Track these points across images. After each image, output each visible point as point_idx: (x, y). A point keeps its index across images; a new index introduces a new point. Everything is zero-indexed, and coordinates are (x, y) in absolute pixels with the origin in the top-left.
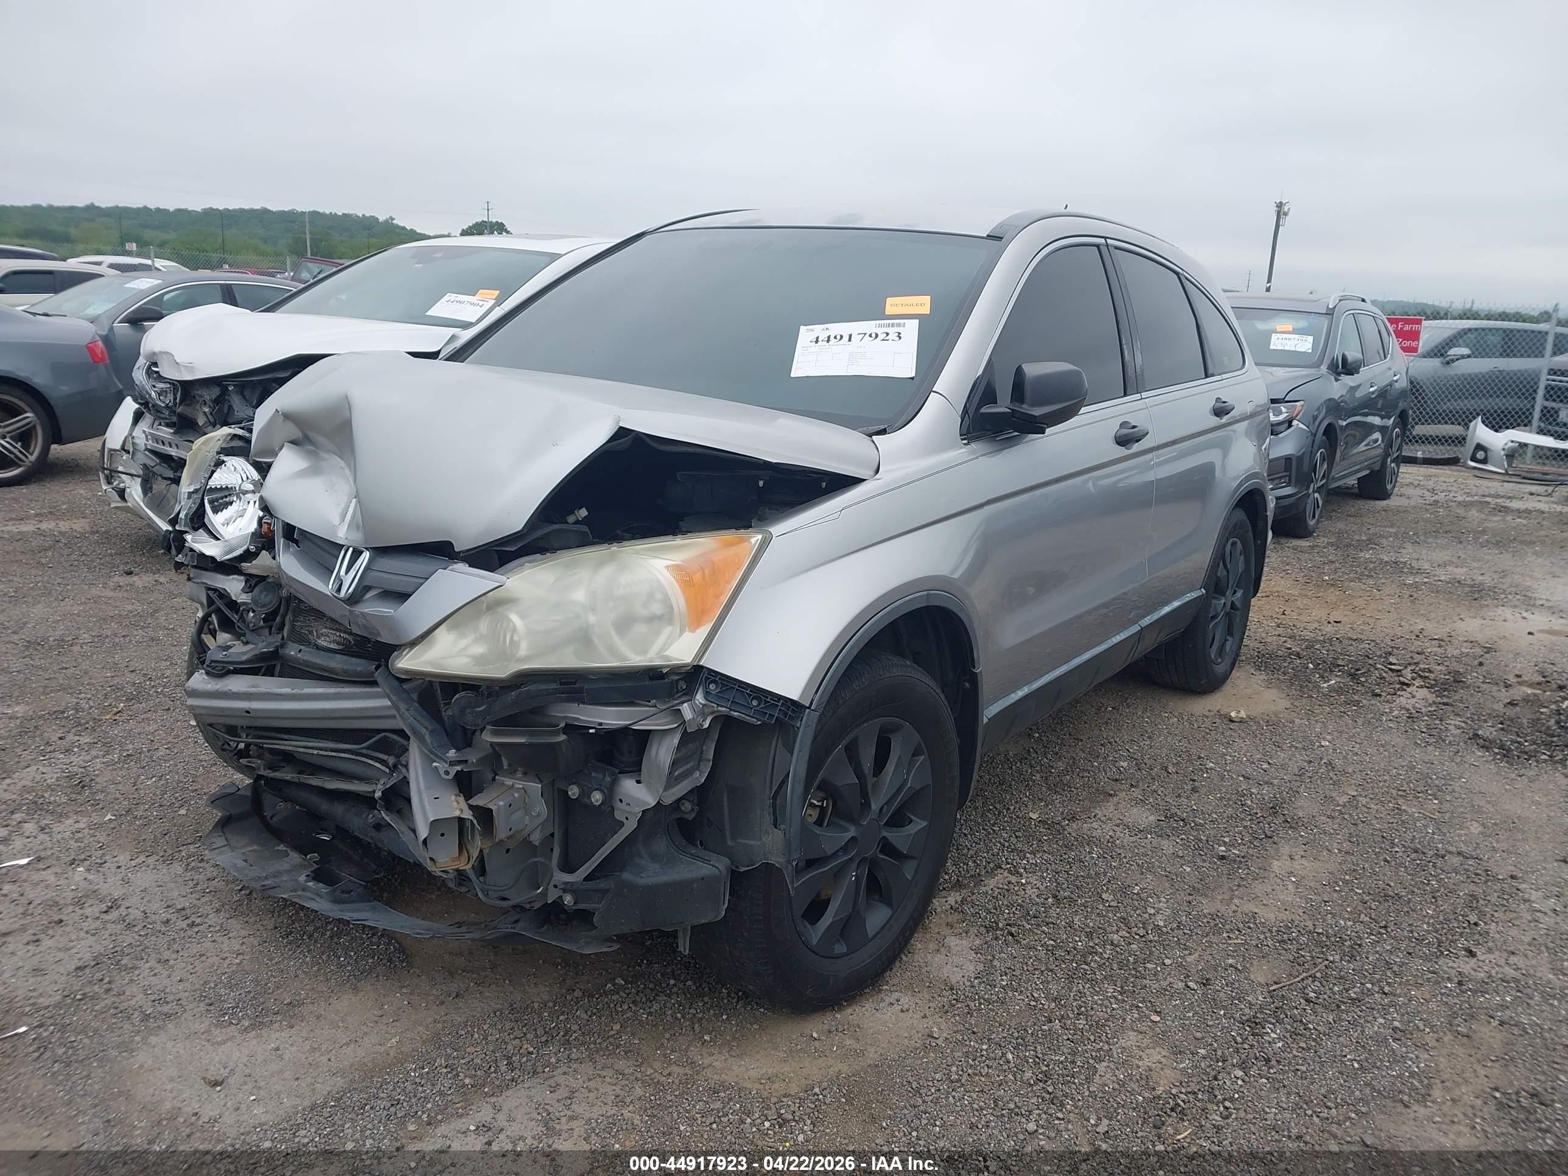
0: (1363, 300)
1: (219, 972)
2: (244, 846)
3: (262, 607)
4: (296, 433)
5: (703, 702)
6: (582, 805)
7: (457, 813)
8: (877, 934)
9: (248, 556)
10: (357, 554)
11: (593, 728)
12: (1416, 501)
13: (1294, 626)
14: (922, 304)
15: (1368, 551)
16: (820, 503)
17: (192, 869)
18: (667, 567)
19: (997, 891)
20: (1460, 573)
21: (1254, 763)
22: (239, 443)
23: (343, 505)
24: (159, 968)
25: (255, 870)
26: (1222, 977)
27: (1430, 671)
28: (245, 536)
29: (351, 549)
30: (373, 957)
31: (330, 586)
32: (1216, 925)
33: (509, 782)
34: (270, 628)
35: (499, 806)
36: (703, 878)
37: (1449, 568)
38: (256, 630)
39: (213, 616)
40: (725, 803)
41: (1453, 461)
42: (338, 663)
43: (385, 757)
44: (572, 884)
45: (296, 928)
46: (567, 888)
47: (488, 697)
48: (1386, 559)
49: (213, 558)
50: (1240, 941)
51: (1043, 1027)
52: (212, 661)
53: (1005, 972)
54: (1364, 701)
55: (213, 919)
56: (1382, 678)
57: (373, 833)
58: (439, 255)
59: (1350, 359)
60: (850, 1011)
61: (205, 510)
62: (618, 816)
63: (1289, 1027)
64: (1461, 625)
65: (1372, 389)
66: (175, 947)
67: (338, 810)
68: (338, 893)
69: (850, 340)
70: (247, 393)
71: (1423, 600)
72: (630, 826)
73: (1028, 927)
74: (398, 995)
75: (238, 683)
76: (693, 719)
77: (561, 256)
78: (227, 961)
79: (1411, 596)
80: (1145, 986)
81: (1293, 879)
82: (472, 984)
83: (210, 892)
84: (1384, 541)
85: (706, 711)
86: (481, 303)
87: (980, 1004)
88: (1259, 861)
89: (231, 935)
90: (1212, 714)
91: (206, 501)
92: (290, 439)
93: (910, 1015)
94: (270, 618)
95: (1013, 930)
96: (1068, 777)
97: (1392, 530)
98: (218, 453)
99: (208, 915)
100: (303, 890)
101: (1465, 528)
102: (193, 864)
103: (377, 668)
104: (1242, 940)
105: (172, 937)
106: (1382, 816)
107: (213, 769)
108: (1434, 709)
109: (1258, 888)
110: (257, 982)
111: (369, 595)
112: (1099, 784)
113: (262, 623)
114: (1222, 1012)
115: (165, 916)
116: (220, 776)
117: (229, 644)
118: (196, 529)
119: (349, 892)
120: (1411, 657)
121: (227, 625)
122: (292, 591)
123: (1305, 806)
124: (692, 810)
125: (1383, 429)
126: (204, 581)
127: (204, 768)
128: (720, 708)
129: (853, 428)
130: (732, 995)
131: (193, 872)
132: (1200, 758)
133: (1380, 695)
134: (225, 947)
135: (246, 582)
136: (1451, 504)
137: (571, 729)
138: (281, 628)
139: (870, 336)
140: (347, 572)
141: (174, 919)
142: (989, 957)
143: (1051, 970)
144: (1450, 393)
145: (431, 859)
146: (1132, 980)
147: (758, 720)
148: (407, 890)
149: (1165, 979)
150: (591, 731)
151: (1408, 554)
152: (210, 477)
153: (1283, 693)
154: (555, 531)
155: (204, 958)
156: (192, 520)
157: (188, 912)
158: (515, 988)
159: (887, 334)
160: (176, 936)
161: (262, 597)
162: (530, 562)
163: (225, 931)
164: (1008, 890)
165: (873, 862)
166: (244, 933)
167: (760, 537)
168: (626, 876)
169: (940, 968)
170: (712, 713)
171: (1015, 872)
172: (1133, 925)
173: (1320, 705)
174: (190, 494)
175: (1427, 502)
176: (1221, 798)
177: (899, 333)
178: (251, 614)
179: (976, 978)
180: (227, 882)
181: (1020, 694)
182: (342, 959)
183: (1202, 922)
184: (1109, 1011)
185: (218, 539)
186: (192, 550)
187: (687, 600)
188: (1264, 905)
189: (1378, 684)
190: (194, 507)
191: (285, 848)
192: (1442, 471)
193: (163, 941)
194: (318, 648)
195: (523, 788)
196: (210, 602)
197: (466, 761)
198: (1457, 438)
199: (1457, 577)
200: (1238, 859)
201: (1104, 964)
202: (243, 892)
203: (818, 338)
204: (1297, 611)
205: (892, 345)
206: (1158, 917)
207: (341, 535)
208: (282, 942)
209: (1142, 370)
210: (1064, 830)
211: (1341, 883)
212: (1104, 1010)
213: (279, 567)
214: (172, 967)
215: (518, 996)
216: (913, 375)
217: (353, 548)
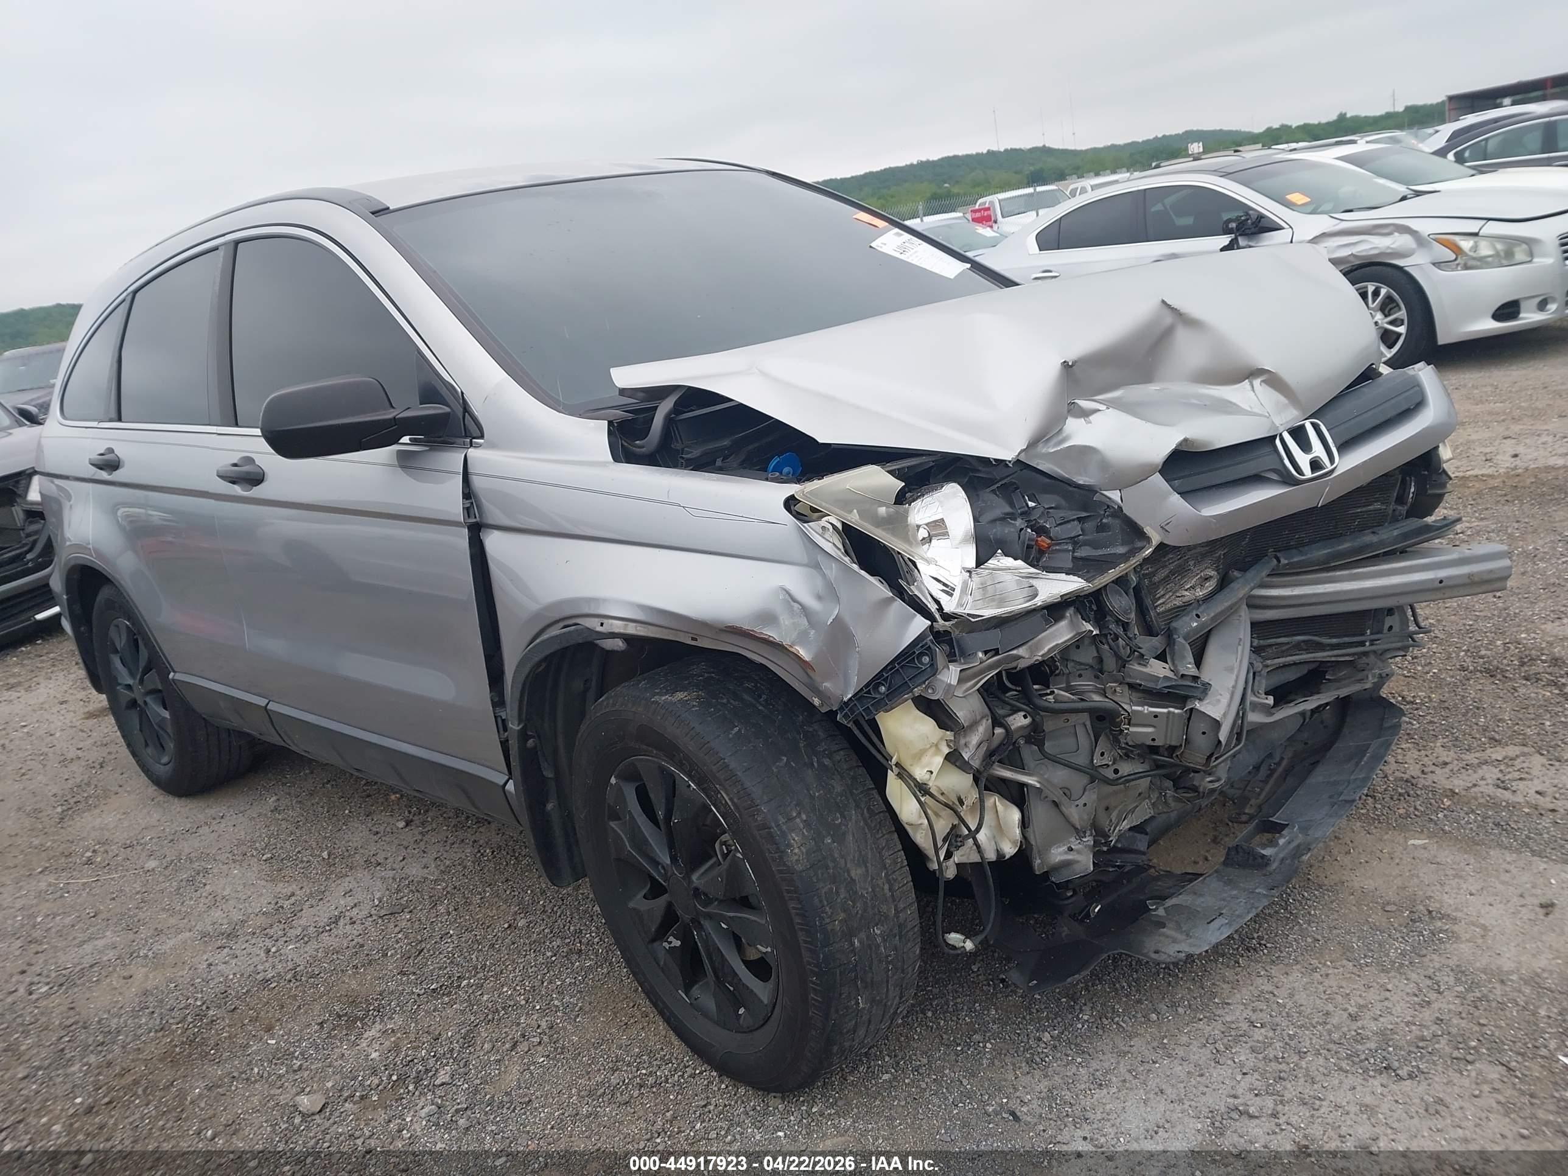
207: (1276, 422)
217: (1288, 431)
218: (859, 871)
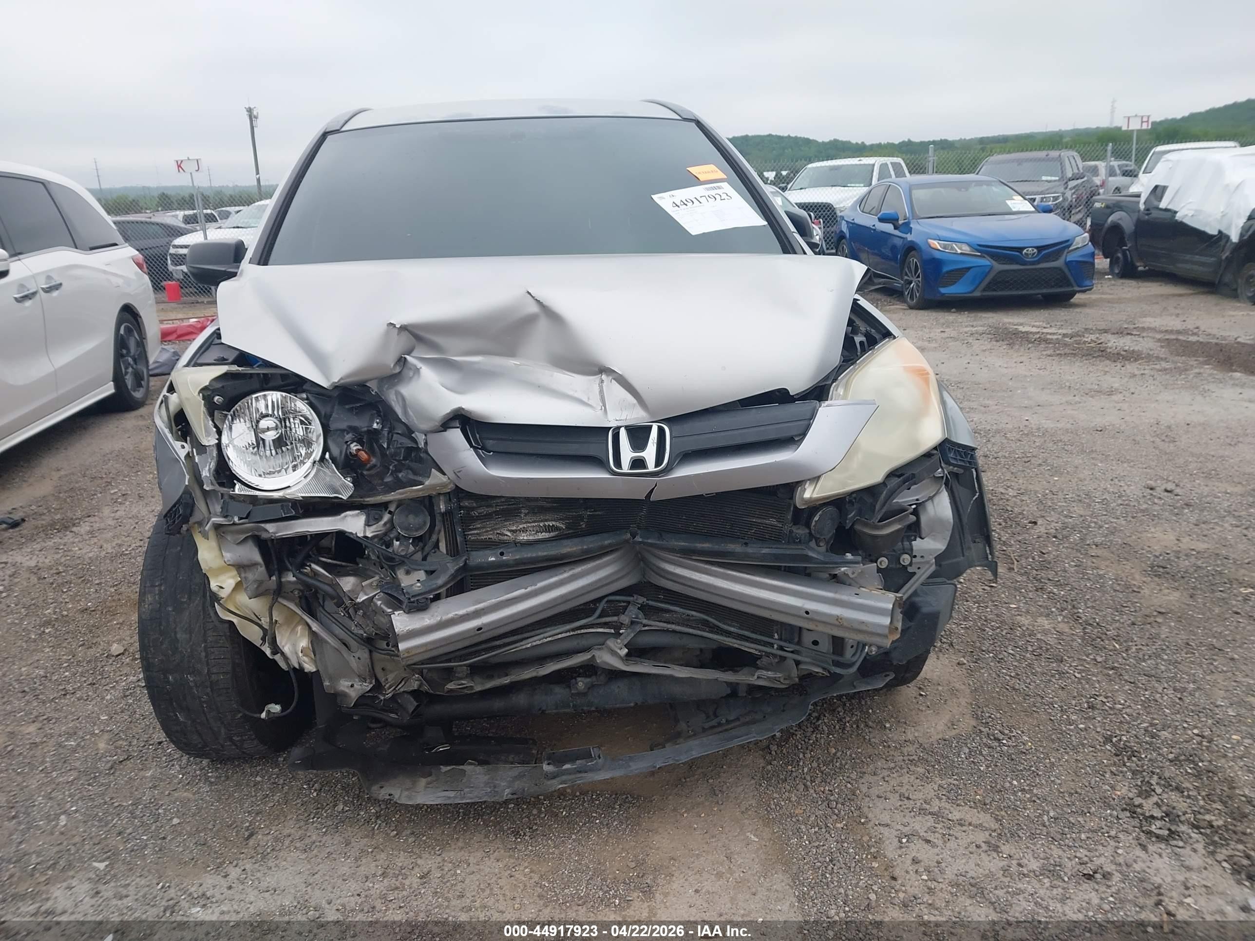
4: (412, 344)
10: (639, 430)
14: (715, 171)
29: (623, 433)
31: (613, 467)
42: (569, 547)
52: (412, 597)
62: (911, 569)
72: (925, 572)
92: (407, 351)
94: (418, 540)
100: (554, 778)
111: (677, 460)
140: (640, 447)
161: (412, 520)
178: (396, 543)
190: (213, 462)
194: (523, 544)
203: (675, 203)
207: (607, 418)
217: (627, 427)
218: (184, 636)
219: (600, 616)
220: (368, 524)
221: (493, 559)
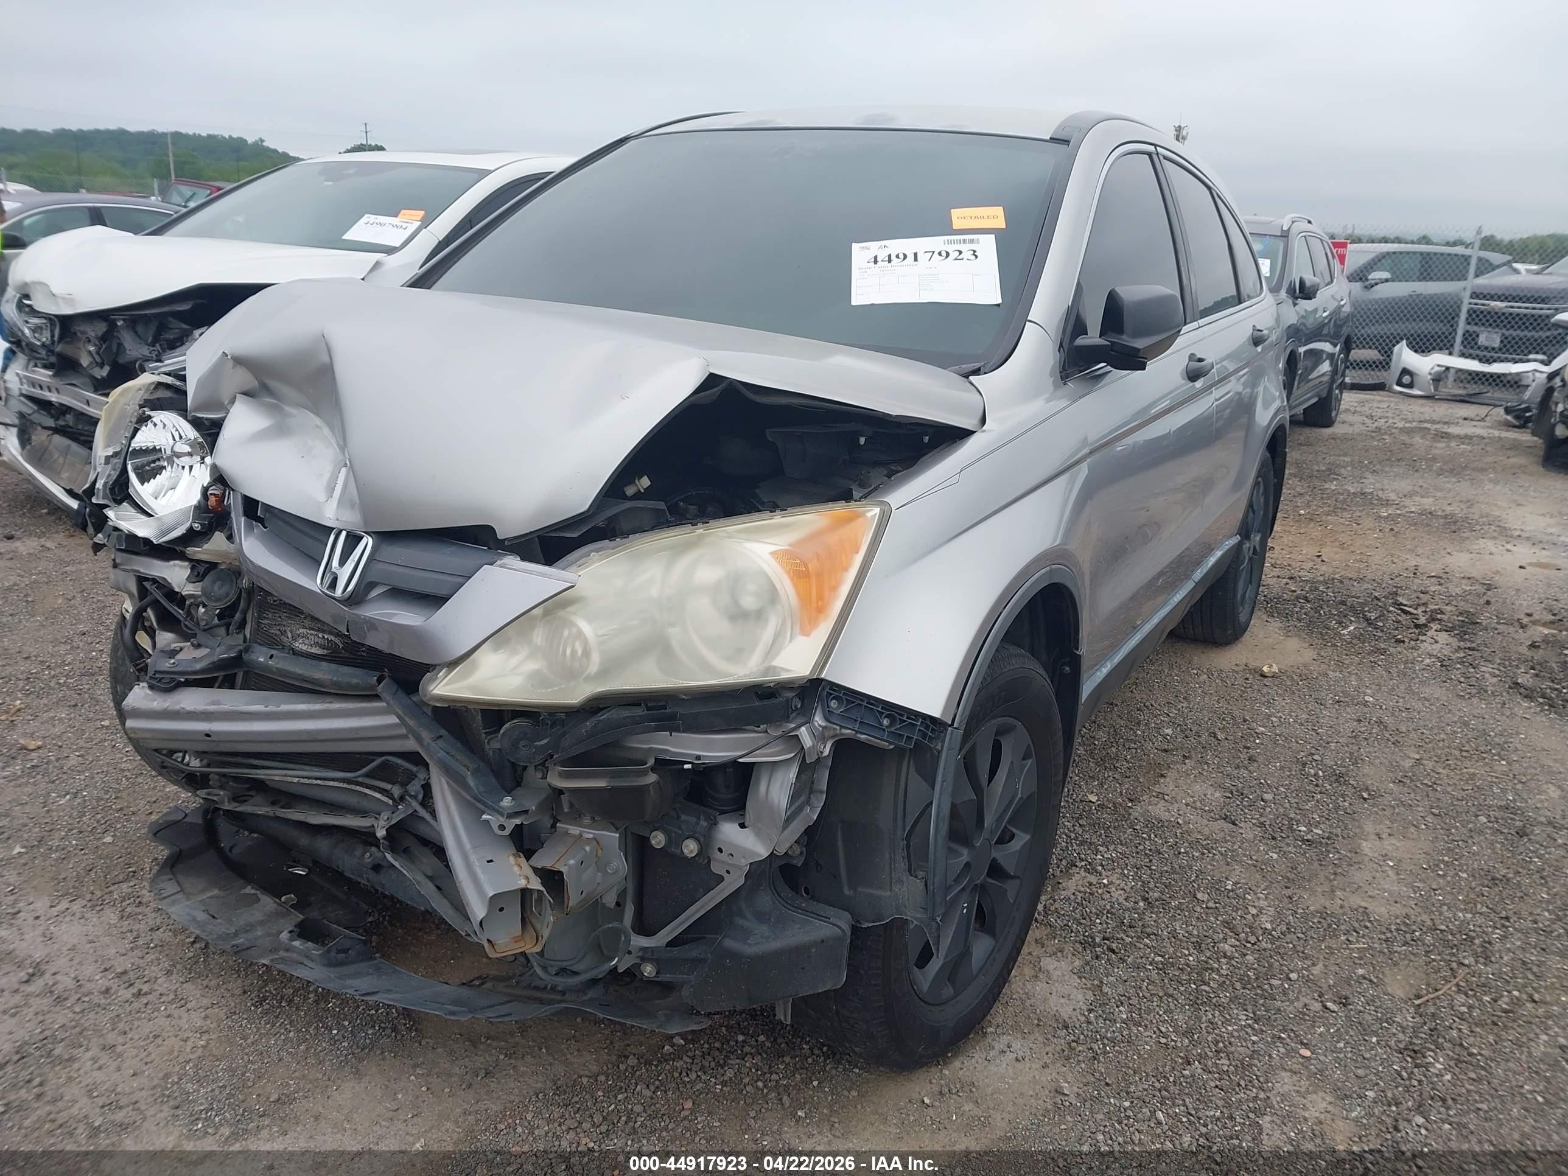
0: (1309, 222)
1: (181, 1059)
2: (202, 891)
3: (218, 600)
4: (251, 382)
5: (823, 724)
6: (670, 856)
7: (522, 883)
8: (981, 969)
9: (191, 537)
10: (353, 540)
11: (688, 763)
12: (1358, 429)
13: (1289, 565)
14: (995, 217)
15: (1332, 482)
16: (935, 462)
17: (128, 917)
18: (773, 553)
19: (1079, 895)
20: (1428, 503)
21: (1302, 725)
22: (167, 394)
23: (327, 476)
24: (104, 1058)
25: (220, 924)
26: (1360, 993)
27: (1442, 613)
28: (188, 509)
29: (344, 533)
30: (373, 1027)
31: (319, 581)
32: (1330, 926)
33: (574, 830)
34: (228, 626)
35: (570, 866)
36: (823, 941)
37: (1417, 499)
38: (209, 630)
39: (149, 610)
40: (840, 843)
41: (1380, 387)
42: (324, 673)
43: (388, 787)
44: (652, 950)
45: (270, 992)
46: (646, 955)
47: (552, 727)
48: (1352, 491)
49: (146, 541)
50: (1362, 946)
51: (1184, 1072)
52: (156, 672)
53: (1120, 1000)
54: (1391, 649)
55: (164, 985)
56: (1398, 622)
57: (372, 876)
58: (352, 171)
59: (1308, 284)
60: (957, 1064)
61: (128, 477)
62: (716, 868)
63: (1451, 1054)
64: (1449, 560)
65: (1325, 315)
66: (121, 1025)
67: (323, 845)
68: (333, 954)
69: (916, 259)
70: (140, 329)
71: (1404, 534)
72: (734, 882)
73: (1128, 940)
74: (413, 1078)
75: (191, 699)
76: (813, 746)
77: (490, 172)
78: (190, 1044)
79: (1392, 530)
80: (1279, 1010)
81: (1391, 864)
82: (501, 1057)
83: (156, 946)
84: (1343, 471)
85: (827, 734)
86: (405, 225)
87: (1105, 1045)
88: (1345, 842)
89: (189, 1006)
90: (1241, 668)
91: (129, 467)
92: (245, 389)
93: (1028, 1065)
94: (226, 614)
95: (1114, 946)
96: (1114, 750)
97: (1347, 459)
98: (141, 407)
99: (156, 978)
100: (287, 950)
101: (1415, 455)
102: (129, 909)
103: (379, 681)
104: (1364, 943)
105: (115, 1013)
106: (1455, 781)
107: (140, 780)
108: (1462, 655)
109: (1359, 876)
110: (231, 1070)
111: (374, 593)
112: (1149, 756)
113: (216, 621)
114: (1374, 1040)
115: (102, 983)
116: (149, 789)
117: (173, 646)
118: (119, 502)
119: (346, 951)
120: (1418, 598)
121: (168, 621)
122: (255, 580)
123: (1372, 774)
124: (801, 853)
125: (1331, 356)
126: (135, 568)
127: (127, 780)
128: (844, 731)
129: (944, 367)
130: (816, 1051)
131: (130, 921)
132: (1245, 721)
133: (1403, 642)
134: (184, 1024)
135: (193, 568)
136: (1394, 431)
137: (664, 765)
138: (242, 625)
139: (940, 254)
140: (343, 562)
141: (115, 987)
142: (1096, 982)
143: (1171, 996)
144: (1374, 318)
145: (489, 941)
146: (1261, 1001)
147: (890, 743)
148: (400, 931)
149: (1297, 999)
150: (686, 766)
151: (1371, 483)
152: (133, 436)
153: (1305, 642)
154: (628, 509)
155: (159, 1041)
156: (112, 490)
157: (132, 975)
158: (555, 1059)
159: (961, 252)
160: (121, 1011)
161: (216, 588)
162: (597, 551)
163: (181, 1001)
164: (1091, 894)
165: (982, 888)
166: (205, 1002)
167: (877, 511)
168: (729, 943)
169: (1045, 1000)
170: (833, 737)
171: (1090, 869)
172: (1241, 930)
173: (1347, 655)
174: (108, 459)
175: (1370, 429)
176: (1282, 768)
177: (975, 251)
178: (202, 610)
179: (1090, 1011)
180: (175, 933)
181: (1105, 671)
182: (335, 1032)
183: (1313, 923)
184: (1249, 1045)
185: (150, 516)
186: (116, 529)
187: (798, 593)
188: (1370, 897)
189: (1397, 629)
190: (115, 475)
191: (253, 891)
192: (1372, 397)
193: (104, 1019)
194: (296, 653)
195: (595, 839)
196: (143, 592)
197: (526, 812)
198: (1374, 362)
199: (1427, 507)
200: (1323, 841)
201: (1224, 982)
202: (197, 946)
203: (876, 257)
204: (1287, 548)
205: (967, 265)
206: (1264, 918)
207: (329, 514)
208: (255, 1012)
209: (1196, 296)
210: (1130, 814)
211: (1442, 866)
212: (1244, 1044)
213: (240, 551)
214: (120, 1055)
215: (560, 1069)
216: (999, 301)
217: (348, 532)
219: (367, 775)
220: (189, 580)
221: (262, 660)
